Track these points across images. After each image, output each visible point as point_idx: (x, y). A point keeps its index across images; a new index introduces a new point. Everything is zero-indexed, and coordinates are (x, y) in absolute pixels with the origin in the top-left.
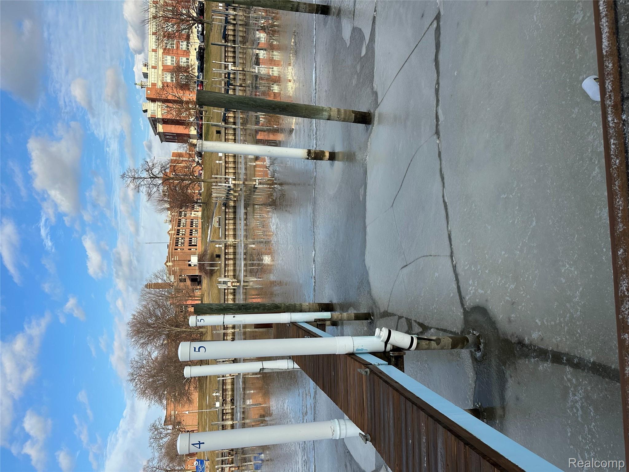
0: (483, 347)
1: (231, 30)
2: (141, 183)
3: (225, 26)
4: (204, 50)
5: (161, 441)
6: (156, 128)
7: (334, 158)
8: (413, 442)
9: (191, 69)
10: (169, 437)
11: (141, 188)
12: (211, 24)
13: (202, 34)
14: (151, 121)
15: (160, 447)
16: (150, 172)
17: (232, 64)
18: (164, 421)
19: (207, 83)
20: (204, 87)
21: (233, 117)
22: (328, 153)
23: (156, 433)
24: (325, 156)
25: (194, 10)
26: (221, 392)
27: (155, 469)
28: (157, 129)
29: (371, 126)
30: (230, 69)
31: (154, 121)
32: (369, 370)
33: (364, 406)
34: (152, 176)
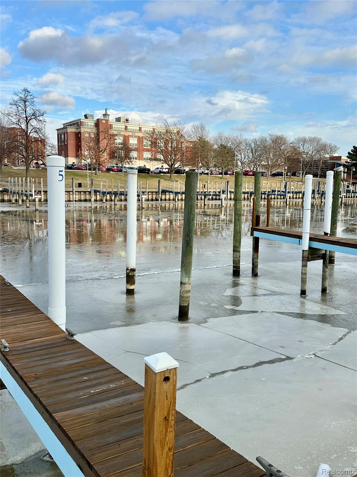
1: (170, 197)
2: (19, 107)
3: (172, 192)
4: (148, 173)
6: (71, 125)
7: (130, 294)
8: (85, 381)
9: (128, 161)
11: (14, 107)
12: (170, 179)
13: (160, 172)
14: (77, 122)
16: (33, 117)
17: (147, 199)
19: (120, 175)
20: (117, 172)
21: (97, 199)
22: (134, 288)
24: (131, 285)
25: (179, 166)
28: (70, 127)
29: (178, 321)
30: (142, 196)
31: (77, 124)
34: (29, 118)
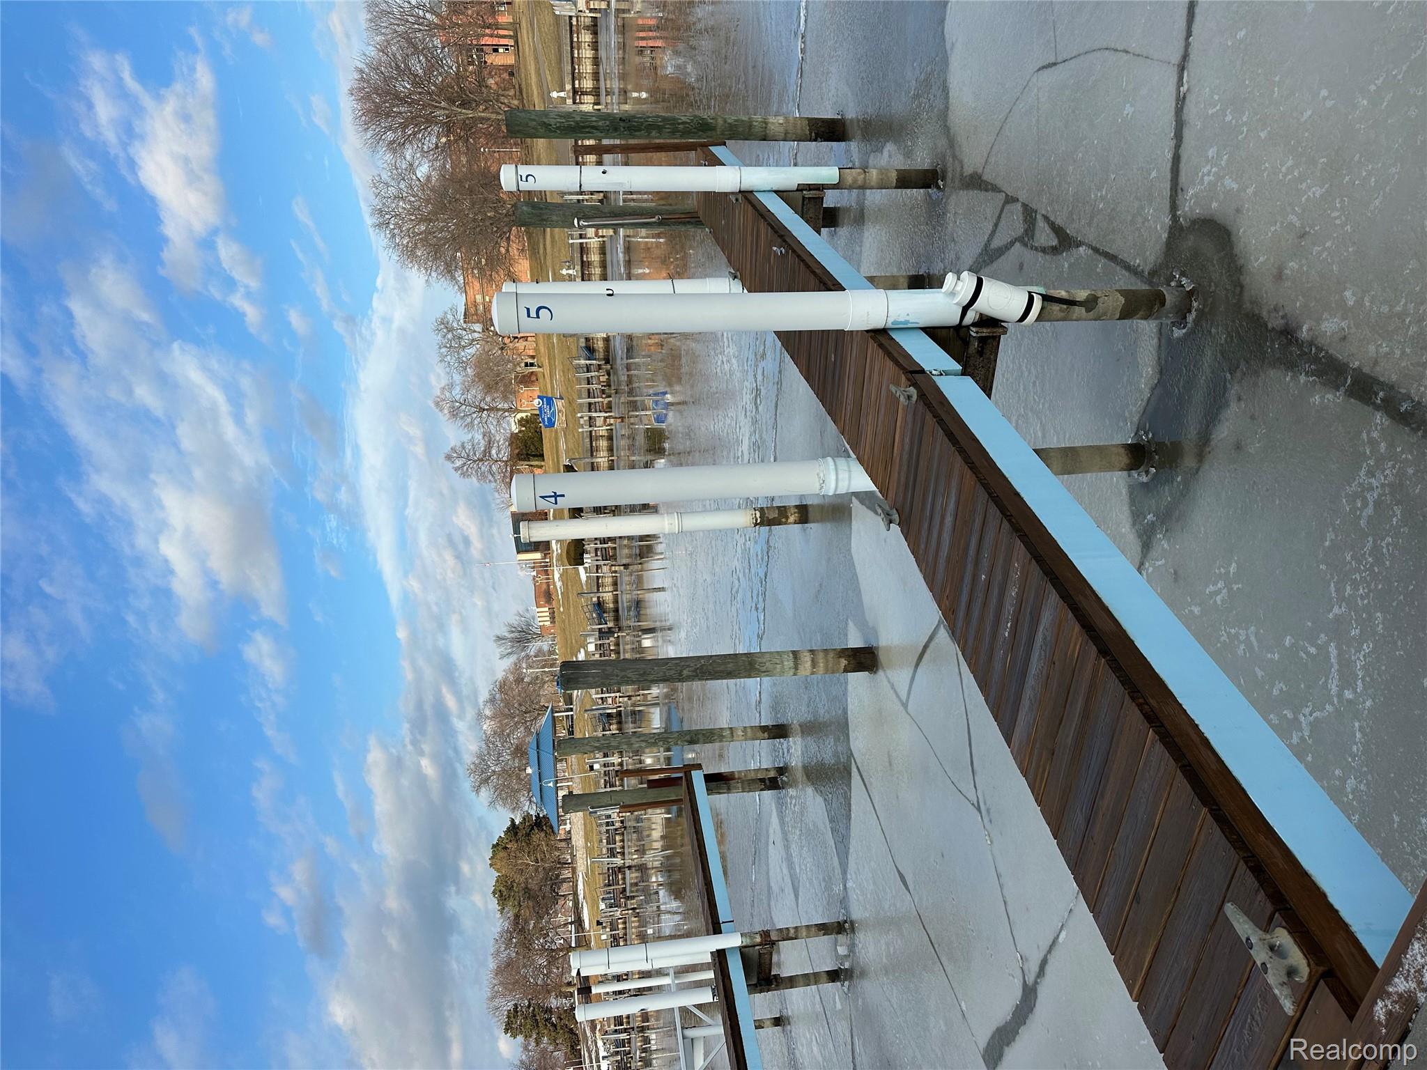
0: (1194, 321)
5: (463, 354)
8: (989, 582)
10: (478, 346)
15: (463, 365)
18: (463, 314)
23: (450, 336)
26: (579, 267)
27: (458, 404)
32: (915, 391)
33: (895, 455)
